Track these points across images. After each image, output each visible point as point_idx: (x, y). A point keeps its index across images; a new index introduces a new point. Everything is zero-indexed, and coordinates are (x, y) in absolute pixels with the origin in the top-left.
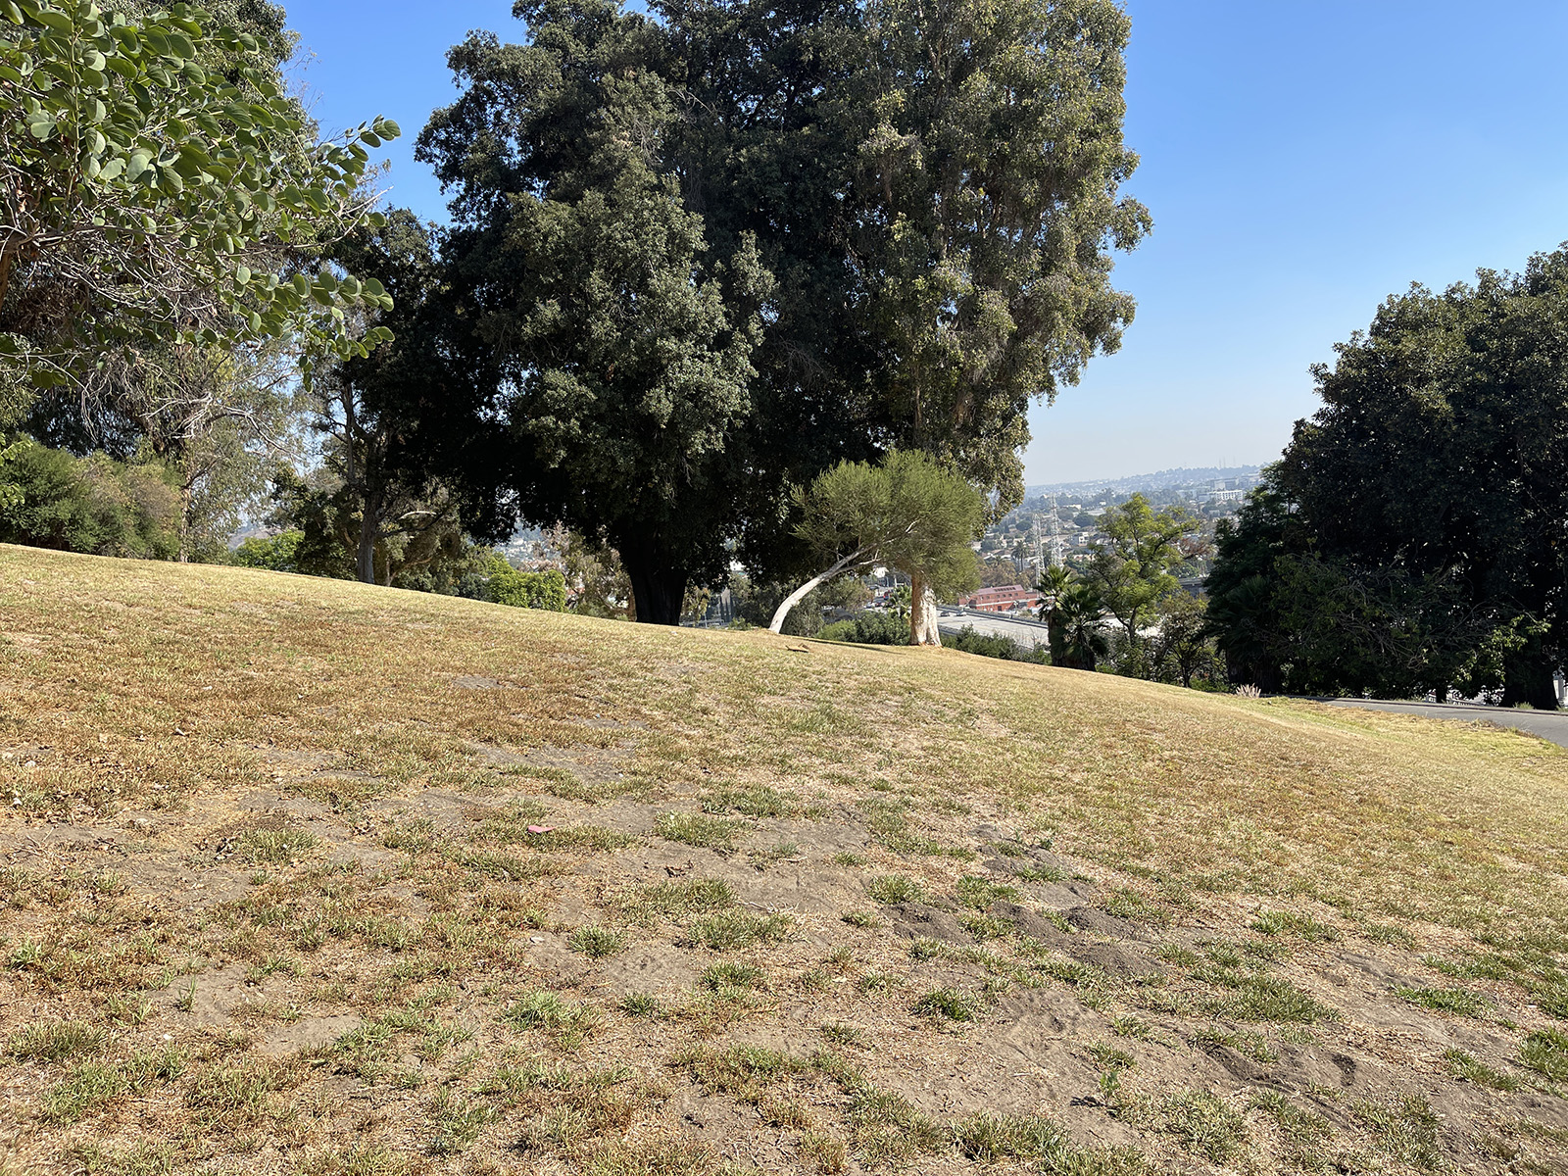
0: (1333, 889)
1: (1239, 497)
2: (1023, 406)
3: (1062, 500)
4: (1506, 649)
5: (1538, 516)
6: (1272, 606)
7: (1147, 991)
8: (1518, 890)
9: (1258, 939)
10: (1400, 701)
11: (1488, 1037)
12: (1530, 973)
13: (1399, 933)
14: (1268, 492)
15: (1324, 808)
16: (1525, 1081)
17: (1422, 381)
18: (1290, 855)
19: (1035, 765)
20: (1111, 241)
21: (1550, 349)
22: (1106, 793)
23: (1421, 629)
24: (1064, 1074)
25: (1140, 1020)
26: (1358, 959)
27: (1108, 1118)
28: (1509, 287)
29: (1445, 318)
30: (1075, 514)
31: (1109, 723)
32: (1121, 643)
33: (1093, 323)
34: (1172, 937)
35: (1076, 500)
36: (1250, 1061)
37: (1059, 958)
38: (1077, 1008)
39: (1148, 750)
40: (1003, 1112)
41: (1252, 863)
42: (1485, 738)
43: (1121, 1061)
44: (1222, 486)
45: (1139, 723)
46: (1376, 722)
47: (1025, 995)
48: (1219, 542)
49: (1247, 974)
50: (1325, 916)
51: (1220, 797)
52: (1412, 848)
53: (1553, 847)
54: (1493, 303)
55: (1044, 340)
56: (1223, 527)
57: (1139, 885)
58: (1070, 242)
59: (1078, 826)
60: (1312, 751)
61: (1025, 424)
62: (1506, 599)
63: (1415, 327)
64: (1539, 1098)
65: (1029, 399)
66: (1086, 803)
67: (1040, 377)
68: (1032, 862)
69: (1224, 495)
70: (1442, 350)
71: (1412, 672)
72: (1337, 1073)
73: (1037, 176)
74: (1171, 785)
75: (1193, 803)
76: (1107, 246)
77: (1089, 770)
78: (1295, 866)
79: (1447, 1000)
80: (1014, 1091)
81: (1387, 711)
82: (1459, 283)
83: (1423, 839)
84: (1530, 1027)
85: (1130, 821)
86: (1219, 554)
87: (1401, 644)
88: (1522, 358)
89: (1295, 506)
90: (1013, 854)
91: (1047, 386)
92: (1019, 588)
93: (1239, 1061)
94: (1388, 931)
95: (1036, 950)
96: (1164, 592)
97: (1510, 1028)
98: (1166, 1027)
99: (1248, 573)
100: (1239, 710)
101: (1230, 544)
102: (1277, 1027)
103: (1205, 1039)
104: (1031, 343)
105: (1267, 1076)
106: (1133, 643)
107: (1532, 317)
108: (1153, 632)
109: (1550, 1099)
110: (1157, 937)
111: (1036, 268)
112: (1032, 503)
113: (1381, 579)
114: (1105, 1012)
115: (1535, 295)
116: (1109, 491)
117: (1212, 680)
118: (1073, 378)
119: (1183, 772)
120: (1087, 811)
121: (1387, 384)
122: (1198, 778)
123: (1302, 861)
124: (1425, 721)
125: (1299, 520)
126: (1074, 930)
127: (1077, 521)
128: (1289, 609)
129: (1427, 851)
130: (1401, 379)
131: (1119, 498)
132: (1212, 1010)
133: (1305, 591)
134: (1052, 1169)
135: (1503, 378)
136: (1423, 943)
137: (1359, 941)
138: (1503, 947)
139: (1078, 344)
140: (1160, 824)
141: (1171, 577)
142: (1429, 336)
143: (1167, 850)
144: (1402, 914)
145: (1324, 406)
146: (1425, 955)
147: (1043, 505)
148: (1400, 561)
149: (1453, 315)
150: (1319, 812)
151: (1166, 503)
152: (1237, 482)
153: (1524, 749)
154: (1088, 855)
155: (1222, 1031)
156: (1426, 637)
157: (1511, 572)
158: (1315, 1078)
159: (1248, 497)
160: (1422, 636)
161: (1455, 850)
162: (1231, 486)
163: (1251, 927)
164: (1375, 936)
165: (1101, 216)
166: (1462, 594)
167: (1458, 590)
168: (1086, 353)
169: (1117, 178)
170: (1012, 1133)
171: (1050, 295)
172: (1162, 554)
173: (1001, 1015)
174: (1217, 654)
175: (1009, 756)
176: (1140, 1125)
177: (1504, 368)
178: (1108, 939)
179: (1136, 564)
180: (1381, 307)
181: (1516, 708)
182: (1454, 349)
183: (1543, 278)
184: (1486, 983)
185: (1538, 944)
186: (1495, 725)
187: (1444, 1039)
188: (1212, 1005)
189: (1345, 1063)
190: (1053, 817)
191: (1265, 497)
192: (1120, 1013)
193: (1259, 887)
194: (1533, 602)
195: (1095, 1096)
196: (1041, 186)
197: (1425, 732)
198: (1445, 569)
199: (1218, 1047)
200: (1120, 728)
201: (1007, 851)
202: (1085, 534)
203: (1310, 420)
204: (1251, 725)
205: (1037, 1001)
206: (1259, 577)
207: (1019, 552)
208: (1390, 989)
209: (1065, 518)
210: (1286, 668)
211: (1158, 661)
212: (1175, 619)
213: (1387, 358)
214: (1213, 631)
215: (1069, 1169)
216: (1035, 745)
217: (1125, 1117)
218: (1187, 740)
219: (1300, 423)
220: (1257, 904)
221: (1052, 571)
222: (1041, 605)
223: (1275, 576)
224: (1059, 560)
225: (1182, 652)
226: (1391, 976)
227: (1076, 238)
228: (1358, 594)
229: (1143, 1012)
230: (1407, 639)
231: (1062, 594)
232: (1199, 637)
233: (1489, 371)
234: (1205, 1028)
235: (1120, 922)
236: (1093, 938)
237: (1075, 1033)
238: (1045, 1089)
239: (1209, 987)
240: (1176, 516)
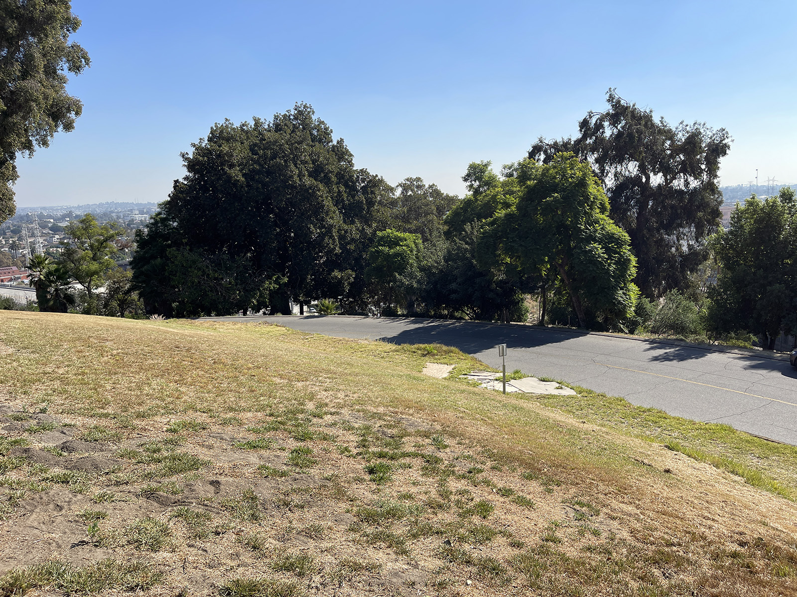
0: (204, 405)
1: (147, 218)
2: (12, 157)
3: (41, 216)
4: (270, 290)
5: (281, 231)
6: (167, 274)
7: (112, 476)
8: (282, 391)
9: (170, 436)
10: (228, 317)
11: (275, 456)
12: (289, 425)
13: (235, 419)
14: (162, 216)
15: (198, 368)
16: (291, 471)
17: (231, 166)
18: (183, 393)
19: (33, 367)
20: (66, 66)
21: (283, 157)
22: (80, 377)
23: (236, 282)
24: (65, 533)
25: (109, 492)
26: (218, 435)
27: (93, 548)
28: (266, 127)
29: (240, 138)
30: (50, 225)
31: (79, 339)
32: (82, 296)
33: (56, 112)
34: (124, 445)
35: (50, 217)
36: (170, 496)
37: (57, 471)
38: (70, 496)
39: (104, 351)
40: (28, 565)
41: (165, 400)
42: (264, 329)
43: (99, 516)
44: (137, 212)
45: (97, 338)
46: (218, 327)
47: (37, 496)
48: (137, 242)
49: (166, 454)
50: (202, 418)
51: (146, 370)
52: (238, 380)
53: (294, 371)
54: (260, 134)
55: (24, 118)
56: (139, 233)
57: (103, 422)
58: (40, 63)
59: (64, 397)
60: (191, 342)
61: (14, 167)
62: (270, 268)
63: (228, 140)
64: (298, 476)
65: (16, 153)
66: (68, 384)
67: (23, 140)
68: (35, 422)
69: (138, 217)
70: (240, 153)
71: (232, 303)
72: (212, 489)
73: (16, 18)
74: (118, 368)
75: (131, 375)
76: (63, 69)
77: (68, 366)
78: (186, 397)
79: (257, 444)
80: (34, 551)
81: (223, 321)
82: (246, 122)
83: (242, 376)
84: (291, 448)
85: (96, 389)
86: (138, 247)
87: (227, 289)
88: (273, 160)
89: (175, 224)
90: (22, 420)
91: (28, 146)
92: (14, 268)
93: (164, 497)
94: (230, 419)
95: (41, 470)
96: (107, 268)
97: (284, 450)
98: (124, 492)
99: (154, 257)
100: (153, 326)
101: (143, 242)
102: (182, 476)
103: (145, 492)
104: (16, 119)
105: (179, 501)
106: (90, 297)
107: (276, 142)
108: (102, 290)
109: (302, 475)
110: (116, 447)
111: (18, 73)
112: (21, 218)
113: (217, 259)
114: (88, 494)
115: (277, 132)
116: (71, 212)
117: (136, 314)
118: (45, 143)
119: (125, 360)
120: (69, 388)
121: (216, 166)
122: (133, 362)
123: (189, 394)
124: (239, 324)
125: (178, 230)
126: (65, 454)
127: (51, 229)
128: (175, 275)
129: (244, 381)
130: (222, 164)
131: (77, 216)
132: (149, 476)
133: (183, 266)
134: (62, 586)
135: (265, 168)
136: (245, 421)
137: (218, 427)
138: (278, 416)
139: (47, 123)
140: (114, 388)
141: (110, 260)
142: (234, 145)
143: (118, 401)
144: (236, 410)
145: (188, 174)
146: (246, 427)
147: (28, 219)
148: (226, 251)
149: (244, 137)
150: (196, 371)
151: (105, 220)
152: (145, 210)
153: (280, 332)
154: (70, 412)
155: (154, 485)
156: (238, 286)
157: (271, 256)
158: (202, 494)
159: (151, 218)
160: (236, 285)
161: (256, 378)
162: (142, 213)
163: (166, 431)
164: (225, 423)
165: (59, 50)
166: (252, 266)
167: (251, 264)
168: (53, 130)
169: (68, 30)
170: (35, 574)
171: (27, 91)
172: (105, 247)
173: (22, 511)
174: (139, 300)
175: (15, 364)
176: (112, 546)
177: (265, 163)
178: (87, 454)
179: (90, 253)
180: (212, 128)
181: (275, 316)
182: (244, 152)
183: (280, 125)
184: (272, 433)
185: (292, 412)
186: (268, 323)
187: (257, 461)
188: (148, 474)
189: (215, 484)
190: (47, 395)
191: (160, 218)
192: (97, 491)
193: (168, 411)
194: (280, 268)
195: (85, 539)
196: (19, 24)
197: (240, 329)
198: (245, 255)
199: (152, 494)
200: (86, 342)
201: (17, 419)
202: (57, 236)
203: (181, 180)
204: (160, 333)
205: (45, 498)
206: (159, 259)
207: (13, 247)
208: (233, 445)
209: (43, 226)
210: (174, 305)
211: (106, 306)
212: (114, 283)
213: (216, 153)
214: (136, 288)
215: (73, 582)
216: (32, 356)
217: (104, 544)
218: (126, 344)
219: (176, 182)
220: (168, 419)
221: (37, 257)
222: (30, 278)
223: (168, 259)
224: (41, 251)
225: (119, 300)
226: (233, 439)
227: (43, 61)
228: (207, 267)
229: (110, 488)
230: (230, 287)
231: (44, 271)
232: (129, 291)
233: (260, 165)
234: (145, 486)
235: (93, 444)
236: (77, 455)
237: (70, 509)
238: (54, 544)
239: (146, 466)
240: (112, 227)
